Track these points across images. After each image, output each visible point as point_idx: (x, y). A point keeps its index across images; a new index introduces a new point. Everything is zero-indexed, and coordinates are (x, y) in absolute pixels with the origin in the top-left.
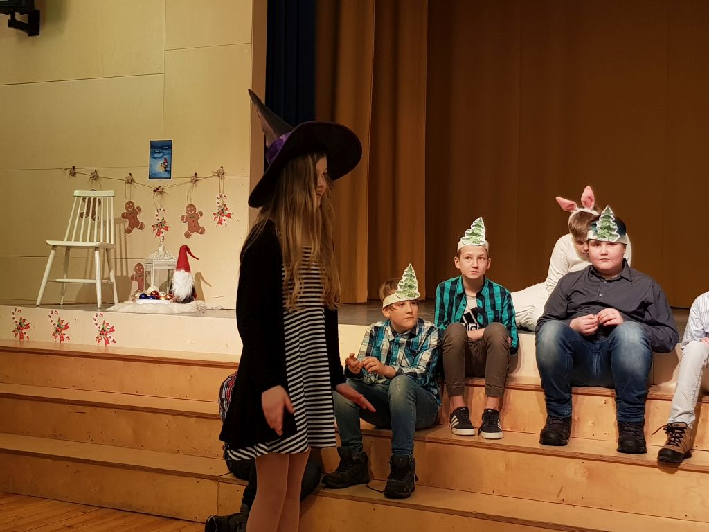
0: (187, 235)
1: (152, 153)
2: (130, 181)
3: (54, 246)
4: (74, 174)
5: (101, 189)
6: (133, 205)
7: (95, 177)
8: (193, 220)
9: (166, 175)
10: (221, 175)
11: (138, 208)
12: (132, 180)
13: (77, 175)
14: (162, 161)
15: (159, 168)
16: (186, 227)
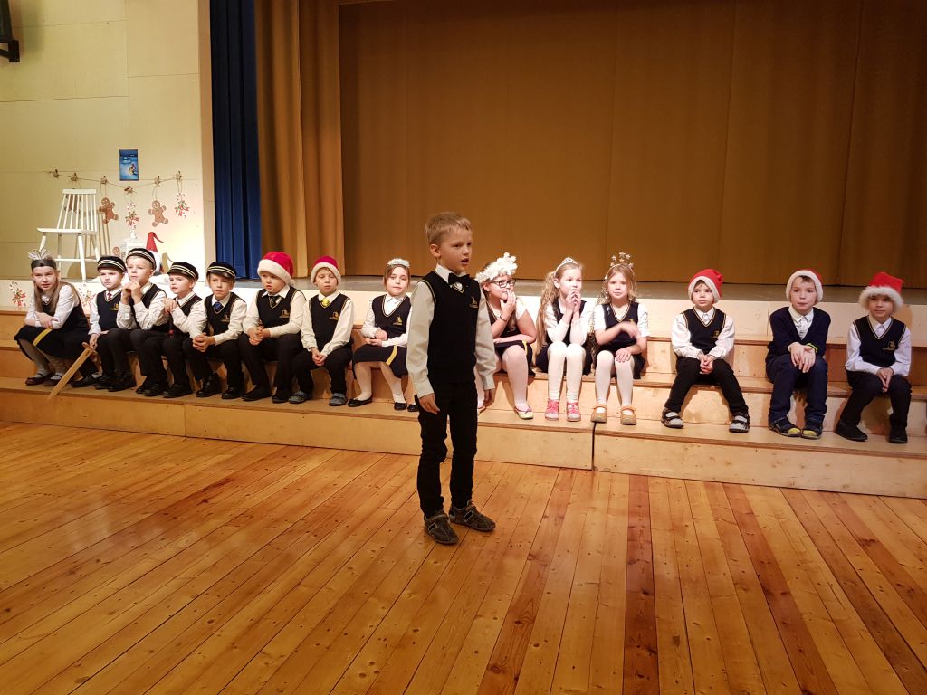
0: (154, 225)
1: (122, 160)
2: (105, 182)
3: (45, 233)
4: (57, 176)
5: (80, 188)
6: (108, 201)
7: (75, 179)
8: (158, 213)
9: (134, 177)
10: (179, 178)
11: (114, 204)
12: (106, 181)
13: (60, 177)
14: (131, 166)
15: (128, 172)
16: (153, 218)
